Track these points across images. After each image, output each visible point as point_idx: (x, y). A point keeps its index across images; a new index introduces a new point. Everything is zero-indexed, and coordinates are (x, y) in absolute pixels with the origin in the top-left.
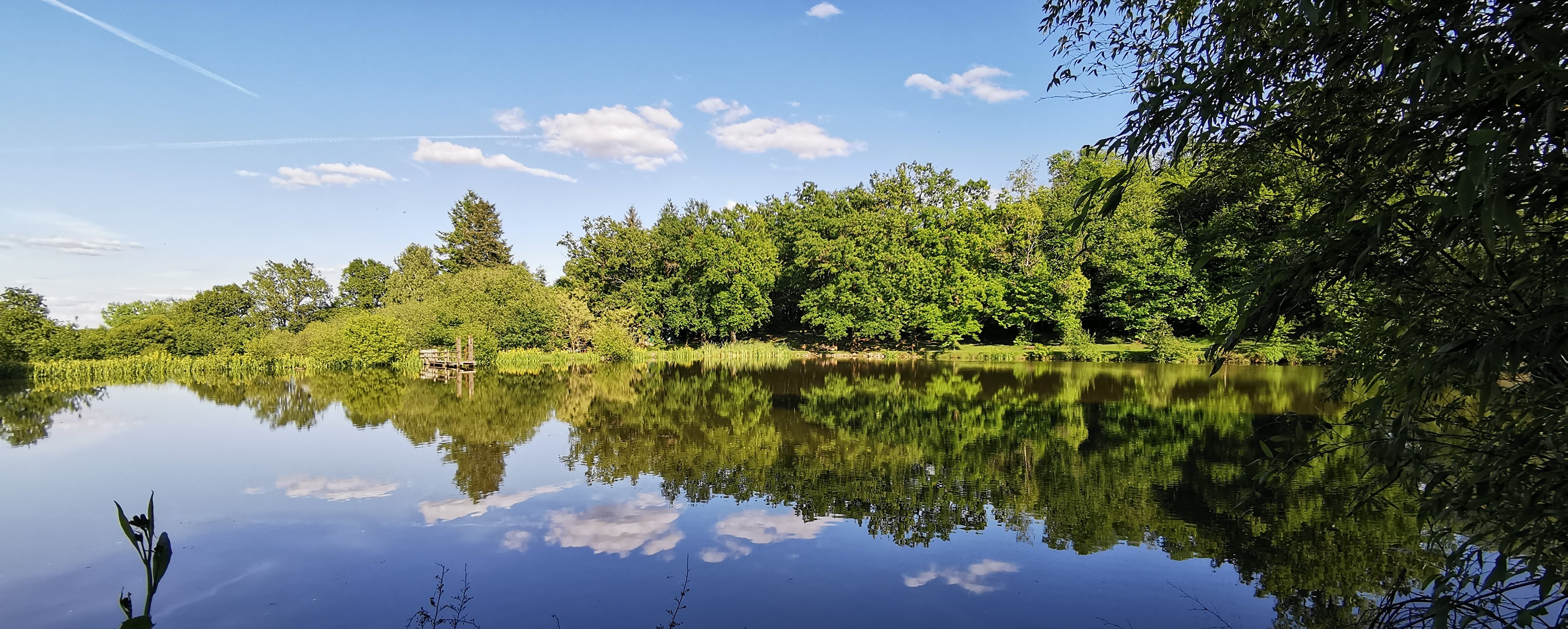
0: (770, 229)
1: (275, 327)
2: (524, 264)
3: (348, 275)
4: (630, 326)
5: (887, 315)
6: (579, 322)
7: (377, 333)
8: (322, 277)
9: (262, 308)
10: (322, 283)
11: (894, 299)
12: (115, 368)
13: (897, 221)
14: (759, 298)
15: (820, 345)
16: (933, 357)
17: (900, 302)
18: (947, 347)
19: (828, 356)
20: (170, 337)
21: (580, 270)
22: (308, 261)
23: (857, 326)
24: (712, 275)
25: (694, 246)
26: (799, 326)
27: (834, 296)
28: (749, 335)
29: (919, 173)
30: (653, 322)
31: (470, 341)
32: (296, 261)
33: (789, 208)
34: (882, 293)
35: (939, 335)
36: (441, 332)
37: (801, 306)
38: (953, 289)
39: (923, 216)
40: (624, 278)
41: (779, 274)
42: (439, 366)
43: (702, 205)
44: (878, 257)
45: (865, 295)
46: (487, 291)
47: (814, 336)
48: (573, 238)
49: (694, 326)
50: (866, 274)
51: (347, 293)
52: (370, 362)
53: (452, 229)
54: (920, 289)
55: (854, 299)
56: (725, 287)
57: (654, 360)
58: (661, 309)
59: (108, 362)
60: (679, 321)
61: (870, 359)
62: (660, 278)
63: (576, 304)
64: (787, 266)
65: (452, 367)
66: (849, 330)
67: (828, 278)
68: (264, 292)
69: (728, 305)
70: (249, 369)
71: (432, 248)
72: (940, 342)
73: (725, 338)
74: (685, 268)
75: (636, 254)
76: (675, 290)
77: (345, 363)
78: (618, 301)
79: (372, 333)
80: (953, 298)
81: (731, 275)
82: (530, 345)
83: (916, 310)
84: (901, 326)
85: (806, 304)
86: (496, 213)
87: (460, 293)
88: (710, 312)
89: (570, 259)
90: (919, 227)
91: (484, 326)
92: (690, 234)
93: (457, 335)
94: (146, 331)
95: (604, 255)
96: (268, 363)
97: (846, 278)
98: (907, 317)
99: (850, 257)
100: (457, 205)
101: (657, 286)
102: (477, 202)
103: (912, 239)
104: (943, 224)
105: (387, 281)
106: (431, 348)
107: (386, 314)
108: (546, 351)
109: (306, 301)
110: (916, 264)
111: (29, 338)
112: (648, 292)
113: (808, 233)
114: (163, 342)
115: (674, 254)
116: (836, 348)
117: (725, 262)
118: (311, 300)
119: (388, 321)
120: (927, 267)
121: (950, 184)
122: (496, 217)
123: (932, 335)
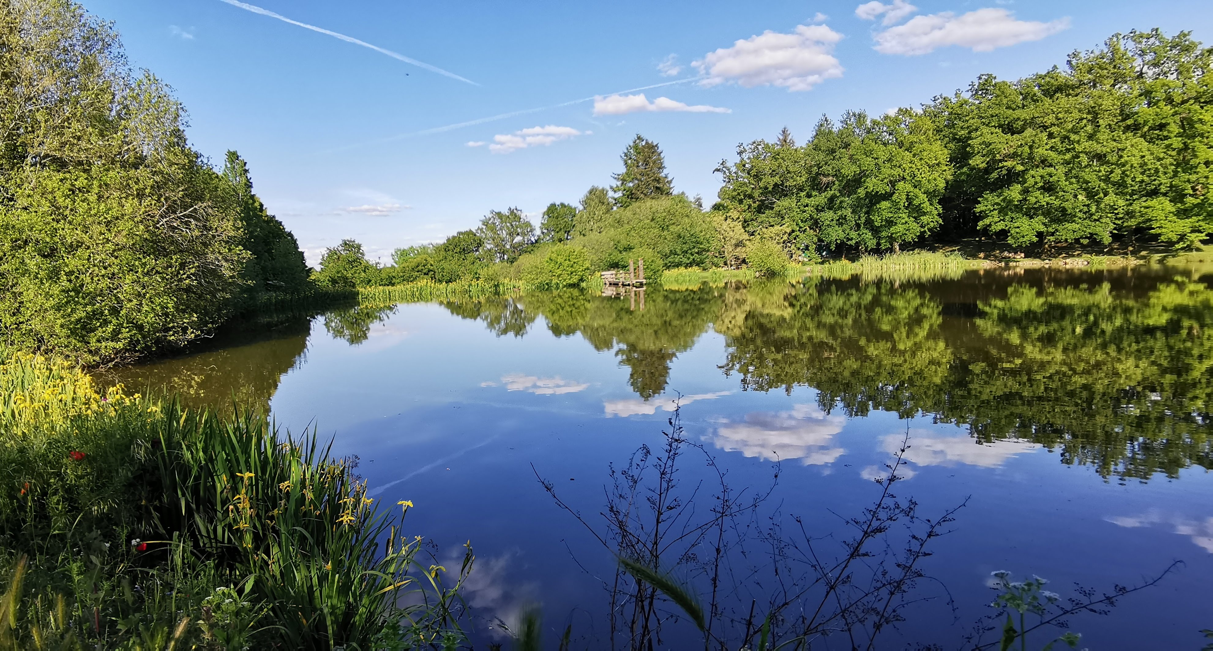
0: (938, 131)
1: (498, 260)
2: (683, 193)
3: (546, 216)
4: (784, 242)
5: (1092, 215)
6: (734, 242)
7: (569, 260)
8: (528, 220)
9: (489, 247)
10: (528, 224)
11: (1102, 195)
12: (402, 291)
13: (1106, 103)
14: (926, 206)
15: (1001, 252)
16: (1161, 261)
17: (1111, 198)
18: (1182, 249)
19: (1011, 264)
20: (432, 271)
21: (735, 193)
22: (518, 208)
23: (1051, 230)
24: (871, 185)
25: (851, 157)
26: (975, 233)
27: (1020, 197)
28: (913, 245)
29: (1140, 42)
30: (809, 237)
31: (641, 263)
32: (510, 209)
33: (961, 105)
34: (1085, 190)
35: (1170, 235)
36: (617, 257)
37: (977, 210)
38: (1193, 177)
39: (1147, 93)
40: (777, 197)
41: (950, 177)
42: (616, 285)
43: (859, 115)
44: (1079, 148)
45: (1061, 193)
46: (653, 220)
47: (994, 243)
48: (728, 164)
49: (852, 239)
50: (1061, 170)
51: (546, 231)
52: (565, 283)
53: (622, 170)
54: (1142, 181)
55: (1047, 199)
56: (887, 197)
57: (808, 274)
58: (815, 224)
59: (399, 287)
60: (836, 234)
61: (1068, 267)
62: (814, 193)
63: (732, 225)
64: (961, 167)
65: (626, 285)
66: (1040, 235)
67: (1012, 177)
68: (490, 234)
69: (890, 215)
70: (483, 291)
71: (608, 188)
72: (1171, 243)
73: (887, 250)
74: (841, 181)
75: (789, 172)
76: (831, 204)
77: (547, 284)
78: (771, 220)
79: (565, 260)
80: (1193, 188)
81: (893, 183)
82: (690, 265)
83: (1136, 207)
84: (1112, 226)
85: (984, 208)
86: (659, 151)
87: (631, 223)
88: (869, 224)
89: (724, 184)
90: (1142, 108)
91: (651, 250)
92: (847, 146)
93: (630, 259)
94: (418, 266)
95: (758, 177)
96: (495, 286)
97: (1035, 176)
98: (1121, 216)
99: (1041, 152)
100: (627, 149)
101: (812, 201)
102: (644, 143)
103: (1129, 122)
104: (1178, 99)
105: (575, 219)
106: (609, 270)
107: (575, 244)
108: (704, 269)
109: (518, 239)
110: (1135, 152)
111: (355, 273)
112: (802, 208)
113: (985, 130)
114: (427, 274)
115: (830, 168)
116: (1023, 255)
117: (886, 171)
118: (521, 238)
119: (577, 250)
120: (1152, 154)
121: (1187, 49)
122: (659, 154)
123: (1160, 235)
